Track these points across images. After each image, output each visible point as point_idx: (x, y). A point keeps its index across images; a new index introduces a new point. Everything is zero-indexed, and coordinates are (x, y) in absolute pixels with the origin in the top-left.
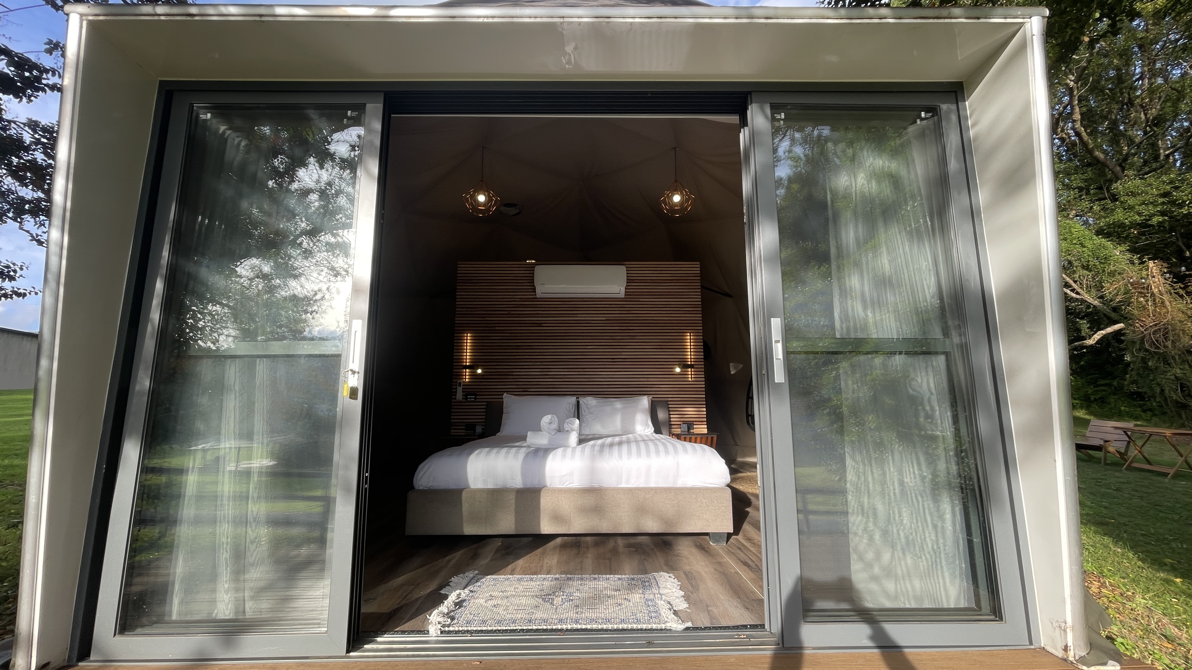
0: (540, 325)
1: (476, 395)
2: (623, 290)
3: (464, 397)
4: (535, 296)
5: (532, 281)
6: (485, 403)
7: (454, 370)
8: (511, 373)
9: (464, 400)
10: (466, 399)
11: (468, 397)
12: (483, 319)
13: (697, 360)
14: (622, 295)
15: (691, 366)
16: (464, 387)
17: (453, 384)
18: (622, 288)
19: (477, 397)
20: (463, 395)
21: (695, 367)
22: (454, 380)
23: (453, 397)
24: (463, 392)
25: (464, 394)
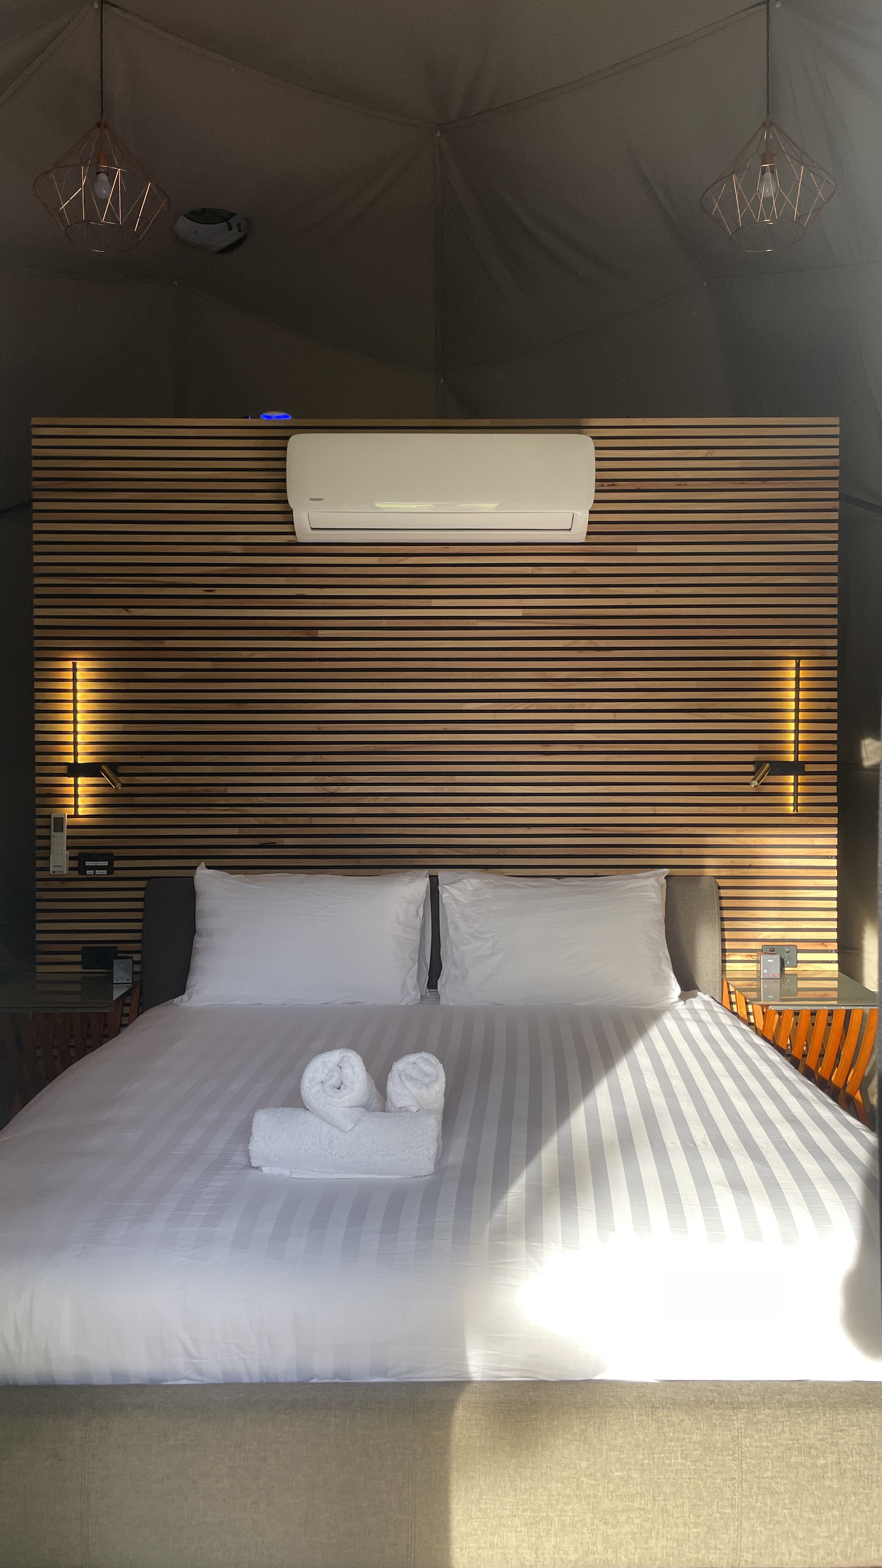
0: (310, 633)
1: (111, 858)
2: (583, 518)
3: (75, 864)
4: (290, 538)
5: (280, 486)
6: (142, 884)
7: (39, 780)
8: (221, 790)
9: (75, 874)
10: (82, 869)
11: (88, 863)
12: (123, 613)
13: (817, 747)
14: (579, 533)
15: (796, 768)
16: (73, 832)
17: (39, 822)
18: (578, 513)
19: (117, 864)
20: (71, 858)
21: (809, 768)
22: (40, 811)
23: (40, 864)
24: (68, 848)
25: (76, 852)
